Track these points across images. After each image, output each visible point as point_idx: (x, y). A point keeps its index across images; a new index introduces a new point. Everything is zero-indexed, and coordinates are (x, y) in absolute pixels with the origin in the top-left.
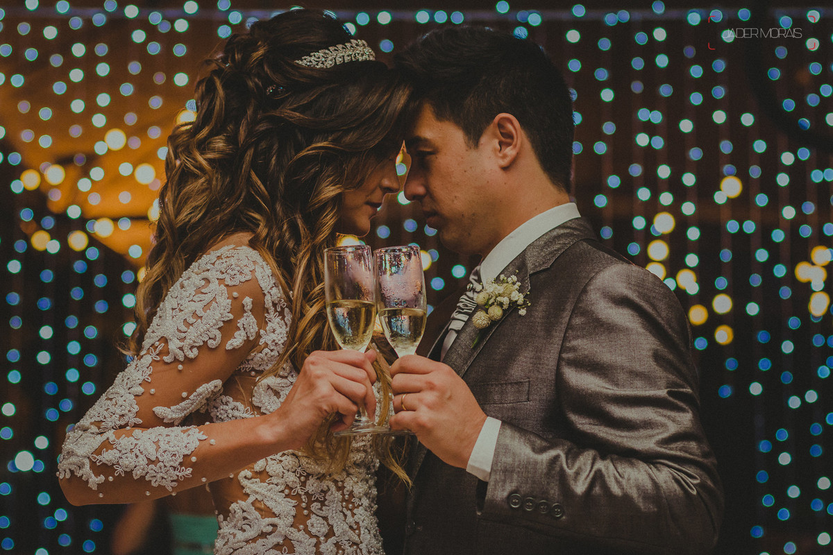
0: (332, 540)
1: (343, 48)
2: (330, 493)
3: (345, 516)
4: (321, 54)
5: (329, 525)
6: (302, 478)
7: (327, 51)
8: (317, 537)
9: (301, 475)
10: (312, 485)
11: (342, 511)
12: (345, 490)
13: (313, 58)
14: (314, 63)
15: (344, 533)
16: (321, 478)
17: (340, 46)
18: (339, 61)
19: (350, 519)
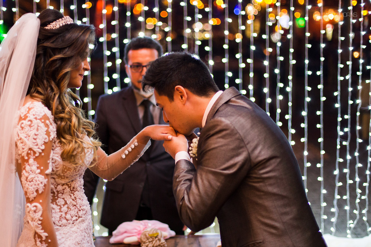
0: (66, 206)
1: (62, 20)
2: (66, 189)
3: (71, 196)
4: (54, 23)
5: (65, 201)
6: (56, 186)
7: (56, 22)
8: (60, 206)
9: (55, 185)
10: (60, 188)
11: (70, 195)
12: (71, 187)
13: (51, 25)
14: (52, 27)
15: (71, 203)
16: (63, 185)
17: (60, 19)
18: (61, 25)
19: (73, 197)
